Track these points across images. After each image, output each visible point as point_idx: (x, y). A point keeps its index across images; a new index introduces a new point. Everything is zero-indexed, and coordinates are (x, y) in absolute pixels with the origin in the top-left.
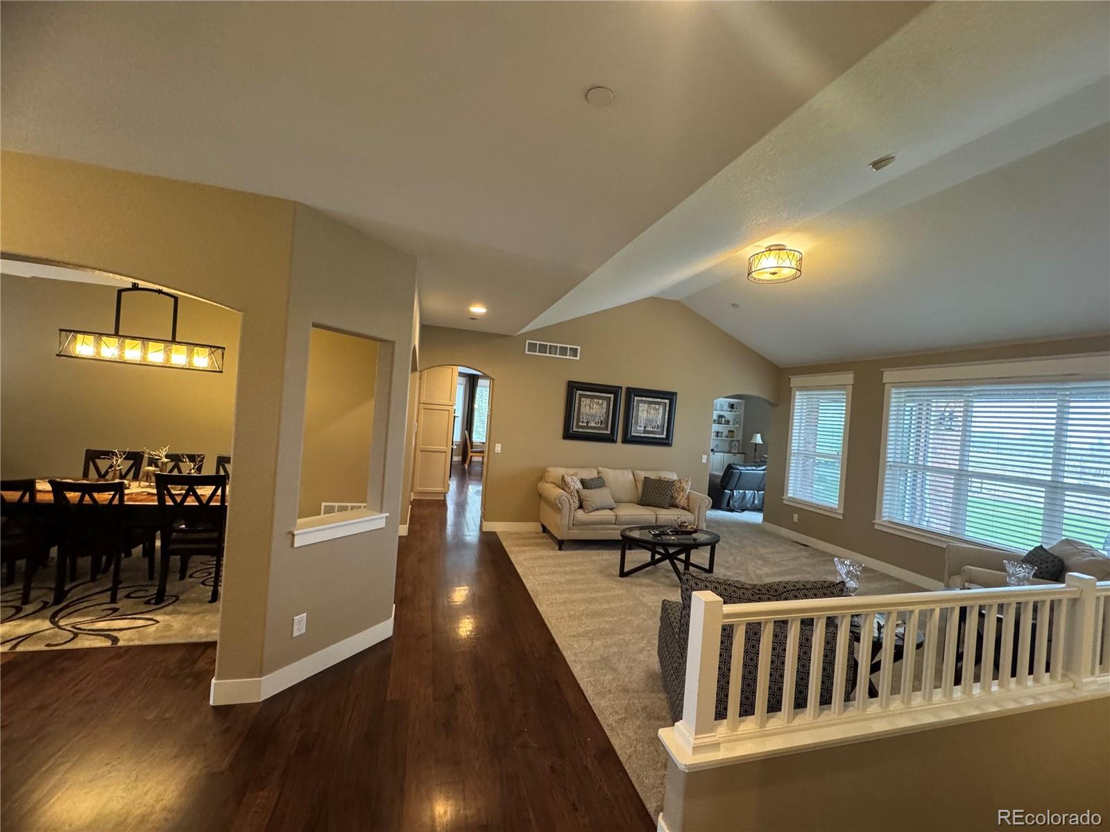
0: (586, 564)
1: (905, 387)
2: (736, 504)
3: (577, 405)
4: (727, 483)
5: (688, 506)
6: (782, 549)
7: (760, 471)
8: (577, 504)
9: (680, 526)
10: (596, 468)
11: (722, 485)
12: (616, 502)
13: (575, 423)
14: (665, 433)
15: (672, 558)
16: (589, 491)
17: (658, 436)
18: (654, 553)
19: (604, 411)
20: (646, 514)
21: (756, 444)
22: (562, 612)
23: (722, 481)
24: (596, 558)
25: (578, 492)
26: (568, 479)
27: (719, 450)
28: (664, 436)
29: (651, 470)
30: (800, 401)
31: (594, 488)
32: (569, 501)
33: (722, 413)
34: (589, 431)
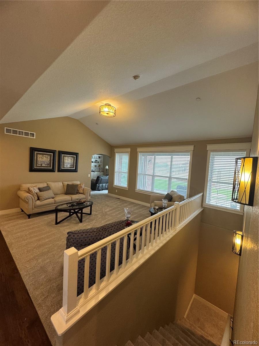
0: (41, 222)
1: (142, 153)
2: (100, 188)
3: (35, 157)
4: (97, 182)
5: (83, 193)
6: (113, 201)
7: (107, 177)
8: (36, 198)
9: (79, 201)
10: (46, 182)
11: (96, 183)
12: (55, 195)
13: (35, 165)
14: (75, 167)
15: (76, 213)
16: (42, 192)
17: (72, 169)
18: (70, 212)
19: (49, 160)
20: (68, 198)
21: (107, 169)
22: (24, 250)
23: (96, 182)
24: (46, 218)
25: (37, 193)
26: (31, 189)
27: (96, 171)
28: (74, 169)
29: (70, 181)
30: (117, 156)
31: (45, 191)
32: (32, 198)
33: (97, 160)
34: (42, 168)
